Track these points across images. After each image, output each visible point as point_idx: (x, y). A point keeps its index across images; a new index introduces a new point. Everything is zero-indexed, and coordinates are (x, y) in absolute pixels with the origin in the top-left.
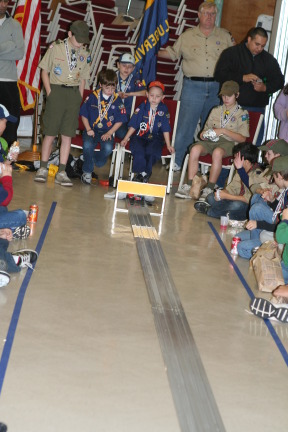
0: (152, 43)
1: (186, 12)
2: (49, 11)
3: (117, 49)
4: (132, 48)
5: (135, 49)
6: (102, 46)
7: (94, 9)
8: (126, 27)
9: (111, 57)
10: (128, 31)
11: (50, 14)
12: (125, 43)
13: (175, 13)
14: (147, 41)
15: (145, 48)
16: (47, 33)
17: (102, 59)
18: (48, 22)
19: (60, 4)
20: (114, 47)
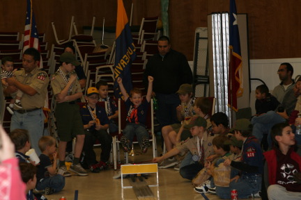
0: (126, 61)
1: (145, 35)
2: (46, 52)
3: (100, 70)
4: (111, 67)
5: (114, 68)
6: (89, 69)
7: (78, 44)
8: (104, 53)
9: (97, 76)
10: (106, 55)
11: (48, 54)
12: (105, 65)
13: (138, 37)
14: (122, 60)
15: (122, 66)
16: (48, 67)
17: (90, 78)
18: (47, 60)
19: (53, 45)
20: (98, 68)
